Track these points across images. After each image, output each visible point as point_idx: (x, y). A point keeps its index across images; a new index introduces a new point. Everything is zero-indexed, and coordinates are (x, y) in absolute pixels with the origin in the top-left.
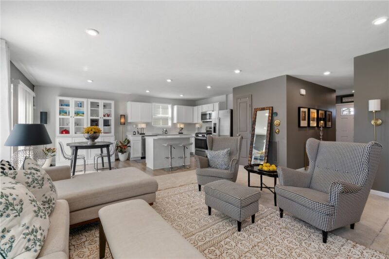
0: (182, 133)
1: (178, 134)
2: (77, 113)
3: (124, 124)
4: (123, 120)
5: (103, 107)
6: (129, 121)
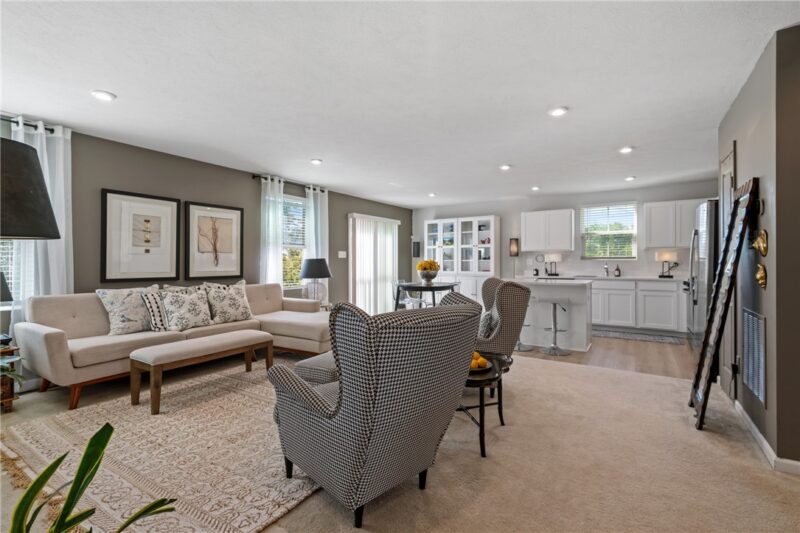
0: (672, 277)
1: (658, 278)
2: (451, 241)
3: (517, 255)
4: (514, 248)
5: (477, 228)
6: (524, 248)
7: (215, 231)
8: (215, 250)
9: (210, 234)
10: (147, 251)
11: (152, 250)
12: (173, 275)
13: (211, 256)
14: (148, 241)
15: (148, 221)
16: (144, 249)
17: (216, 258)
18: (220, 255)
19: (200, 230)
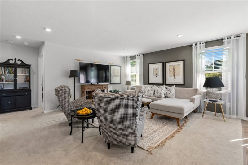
7: (174, 70)
8: (174, 76)
9: (172, 70)
10: (156, 77)
11: (157, 76)
12: (162, 83)
13: (173, 77)
14: (156, 74)
15: (156, 69)
16: (155, 76)
17: (175, 78)
18: (176, 77)
19: (169, 70)
